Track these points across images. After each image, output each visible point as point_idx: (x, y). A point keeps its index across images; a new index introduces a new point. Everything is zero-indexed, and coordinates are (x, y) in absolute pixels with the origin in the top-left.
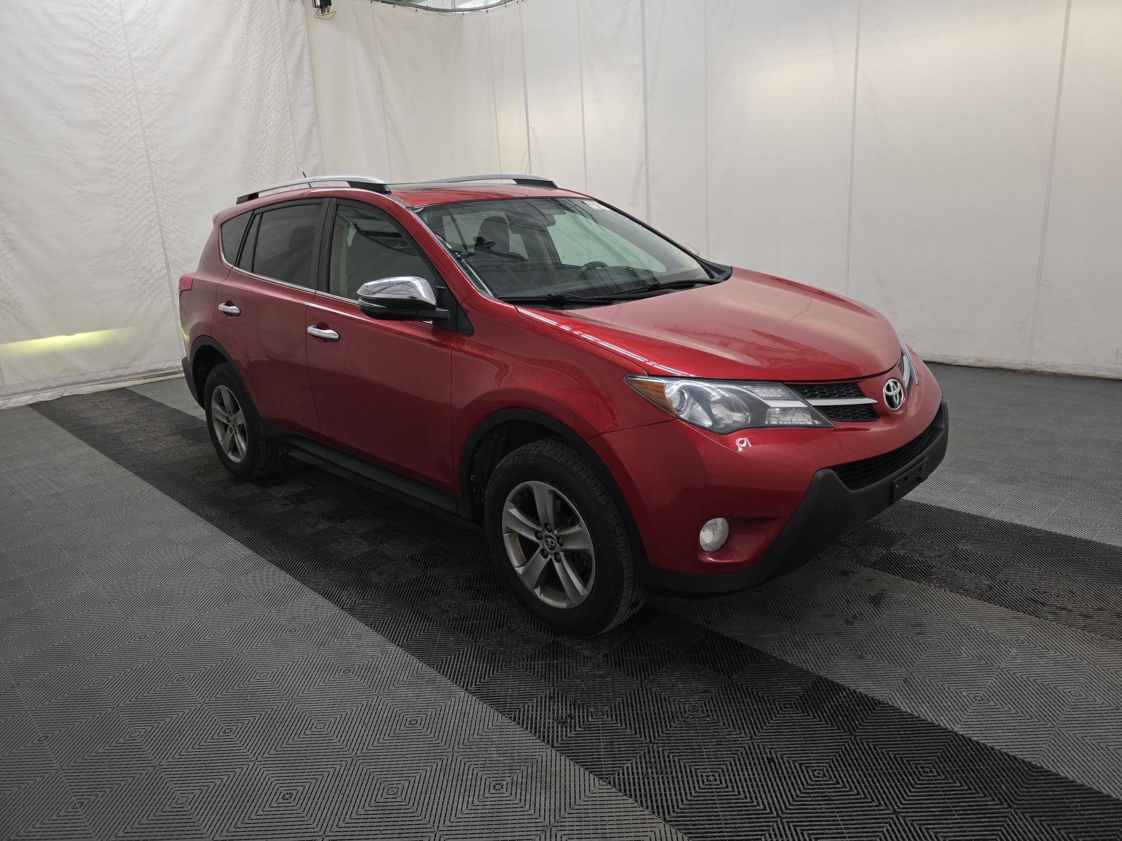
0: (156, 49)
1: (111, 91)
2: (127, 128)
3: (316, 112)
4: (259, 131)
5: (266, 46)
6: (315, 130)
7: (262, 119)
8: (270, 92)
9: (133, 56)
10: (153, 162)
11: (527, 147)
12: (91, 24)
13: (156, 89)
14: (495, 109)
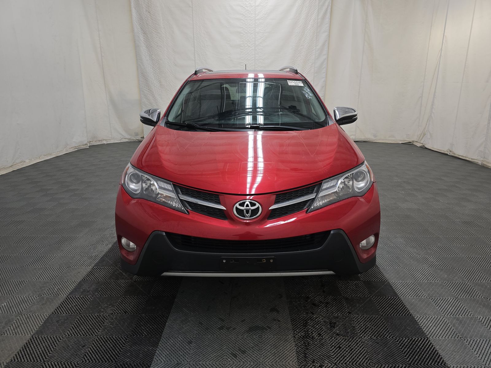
0: (265, 14)
1: (246, 33)
2: (249, 46)
3: (329, 36)
4: (301, 45)
5: (310, 8)
6: (326, 44)
7: (303, 40)
8: (309, 28)
9: (256, 19)
10: (256, 59)
11: (441, 47)
12: (244, 8)
13: (262, 31)
14: (431, 27)
